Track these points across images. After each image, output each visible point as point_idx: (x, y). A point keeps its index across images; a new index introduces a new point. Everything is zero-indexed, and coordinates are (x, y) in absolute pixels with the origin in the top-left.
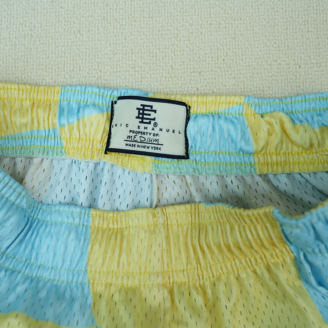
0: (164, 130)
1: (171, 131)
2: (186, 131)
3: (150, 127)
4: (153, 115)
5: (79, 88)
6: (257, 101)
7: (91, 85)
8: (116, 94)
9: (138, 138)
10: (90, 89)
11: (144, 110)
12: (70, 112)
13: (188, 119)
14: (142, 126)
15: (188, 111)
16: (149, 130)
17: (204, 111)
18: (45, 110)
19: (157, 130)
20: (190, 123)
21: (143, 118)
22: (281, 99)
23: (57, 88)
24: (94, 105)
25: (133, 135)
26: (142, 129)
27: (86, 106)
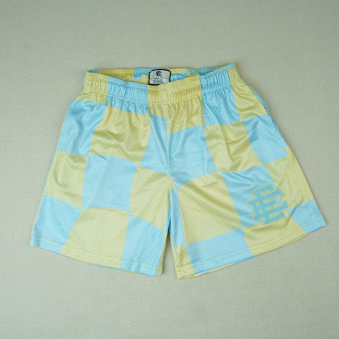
0: (164, 78)
1: (166, 78)
2: (170, 78)
3: (160, 77)
4: (160, 74)
5: (139, 69)
6: (190, 70)
7: (143, 68)
8: (150, 70)
9: (156, 80)
10: (143, 69)
11: (158, 72)
12: (138, 76)
13: (170, 75)
14: (158, 76)
15: (170, 73)
16: (160, 78)
17: (175, 73)
18: (130, 76)
19: (162, 78)
20: (171, 77)
21: (158, 75)
22: (197, 69)
23: (133, 69)
24: (144, 73)
25: (155, 79)
26: (157, 78)
27: (142, 74)
